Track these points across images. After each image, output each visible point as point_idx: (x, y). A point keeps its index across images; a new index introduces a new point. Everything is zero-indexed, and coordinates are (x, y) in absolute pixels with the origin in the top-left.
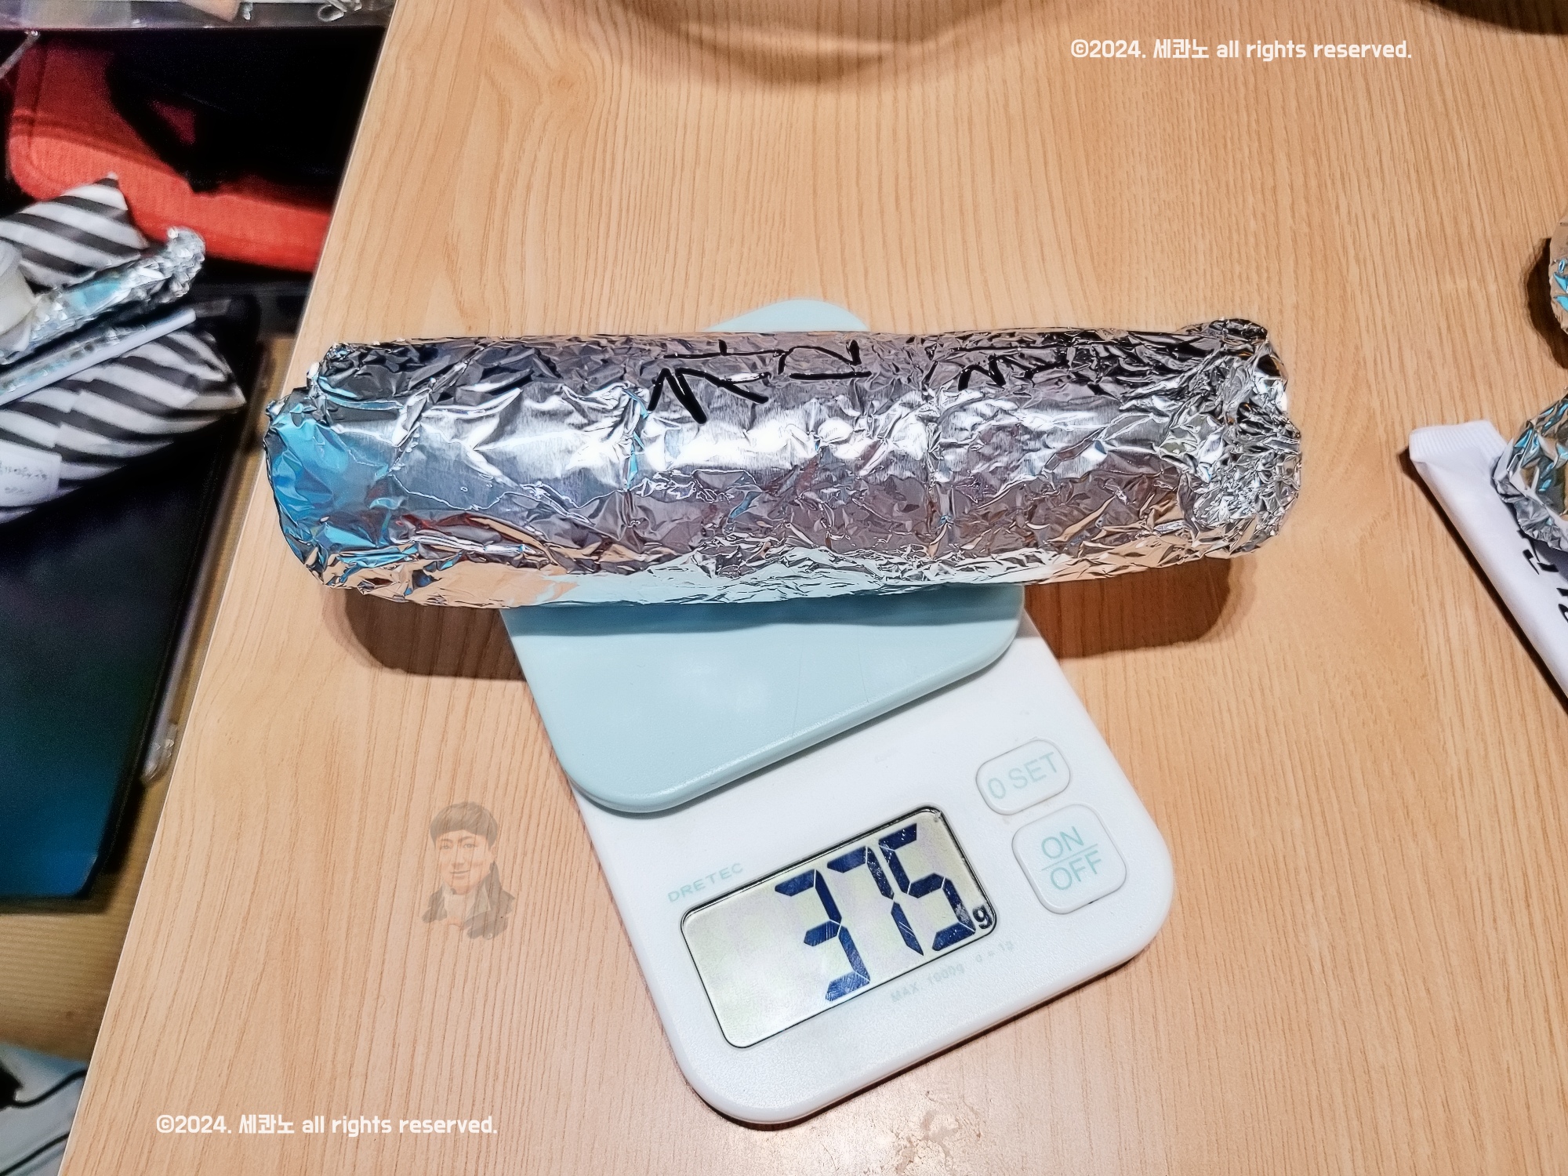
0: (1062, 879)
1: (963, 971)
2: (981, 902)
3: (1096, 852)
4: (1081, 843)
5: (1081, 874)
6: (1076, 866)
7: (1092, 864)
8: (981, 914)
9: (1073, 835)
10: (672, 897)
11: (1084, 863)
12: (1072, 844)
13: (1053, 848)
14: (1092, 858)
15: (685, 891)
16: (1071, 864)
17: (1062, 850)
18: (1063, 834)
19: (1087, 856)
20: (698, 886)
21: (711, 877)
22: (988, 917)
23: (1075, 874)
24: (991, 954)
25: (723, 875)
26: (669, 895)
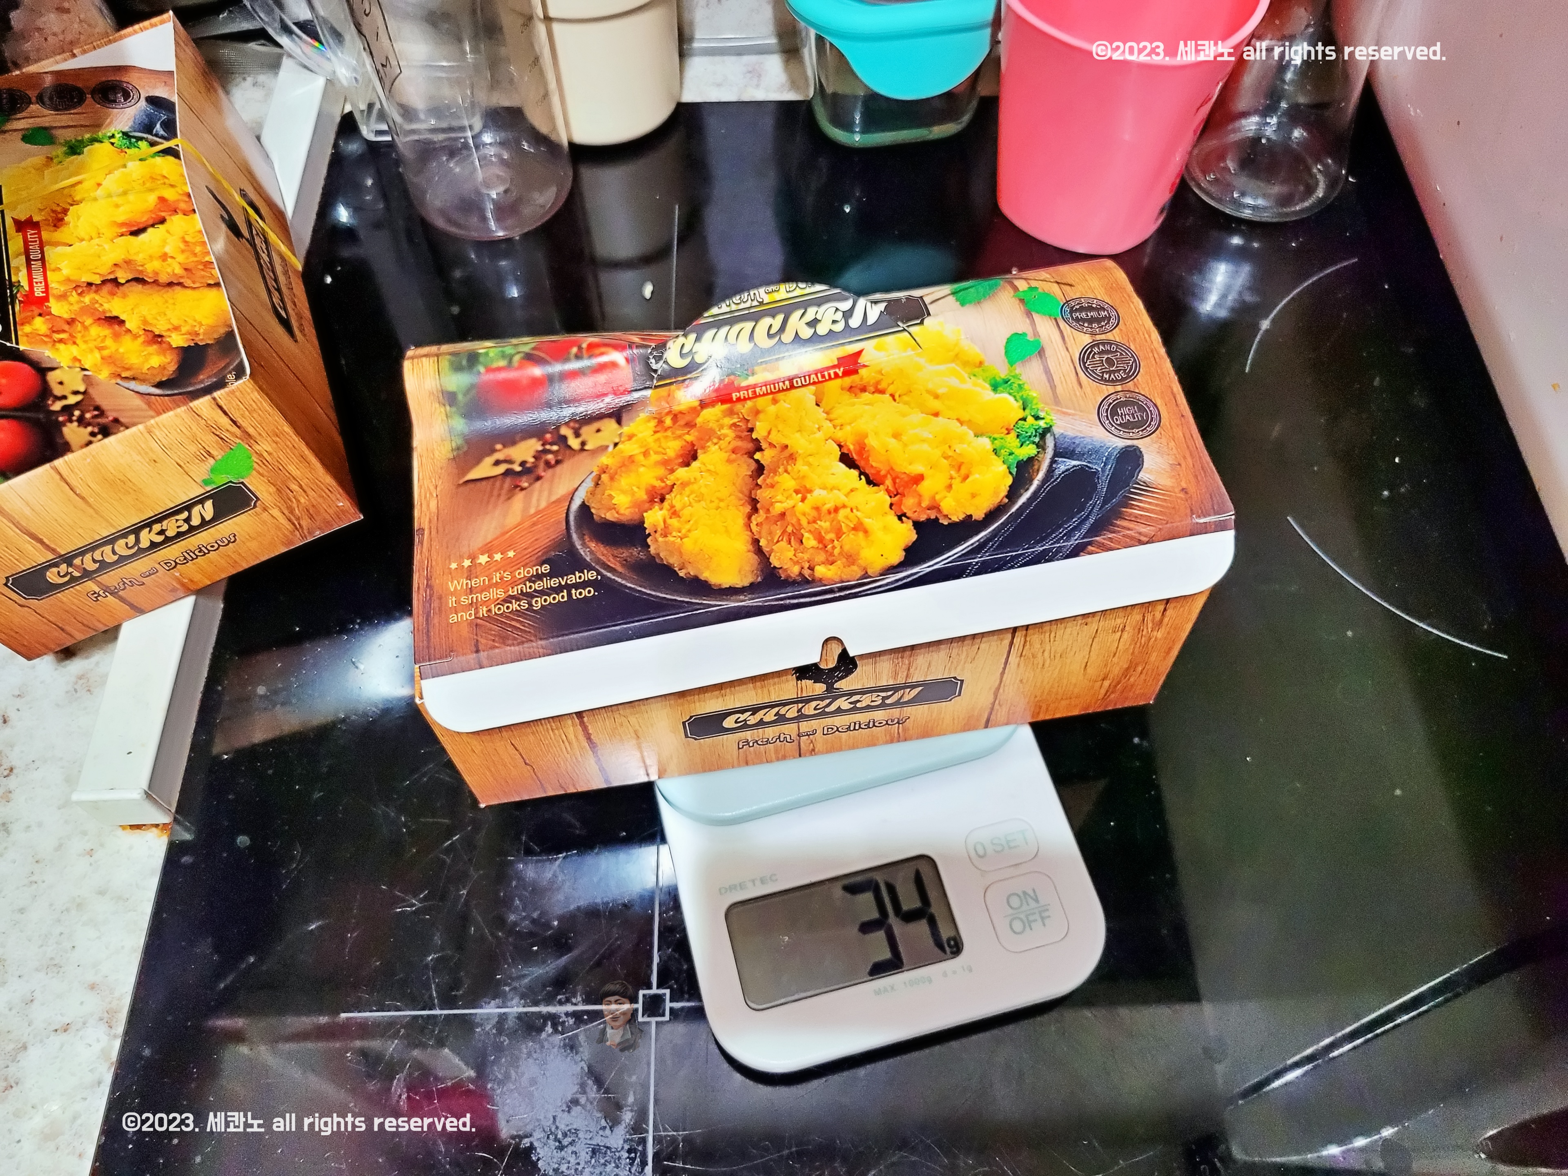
0: (1018, 926)
1: (930, 981)
2: (952, 934)
3: (1047, 910)
4: (1037, 901)
5: (1033, 925)
6: (1031, 918)
7: (1043, 918)
8: (952, 943)
9: (1032, 894)
10: (723, 891)
11: (1037, 917)
12: (1030, 901)
13: (1015, 902)
14: (1045, 914)
15: (732, 888)
16: (1027, 916)
17: (1021, 905)
18: (1025, 893)
19: (1040, 912)
20: (742, 886)
21: (753, 881)
22: (955, 947)
23: (1028, 924)
24: (955, 972)
25: (763, 881)
26: (720, 890)
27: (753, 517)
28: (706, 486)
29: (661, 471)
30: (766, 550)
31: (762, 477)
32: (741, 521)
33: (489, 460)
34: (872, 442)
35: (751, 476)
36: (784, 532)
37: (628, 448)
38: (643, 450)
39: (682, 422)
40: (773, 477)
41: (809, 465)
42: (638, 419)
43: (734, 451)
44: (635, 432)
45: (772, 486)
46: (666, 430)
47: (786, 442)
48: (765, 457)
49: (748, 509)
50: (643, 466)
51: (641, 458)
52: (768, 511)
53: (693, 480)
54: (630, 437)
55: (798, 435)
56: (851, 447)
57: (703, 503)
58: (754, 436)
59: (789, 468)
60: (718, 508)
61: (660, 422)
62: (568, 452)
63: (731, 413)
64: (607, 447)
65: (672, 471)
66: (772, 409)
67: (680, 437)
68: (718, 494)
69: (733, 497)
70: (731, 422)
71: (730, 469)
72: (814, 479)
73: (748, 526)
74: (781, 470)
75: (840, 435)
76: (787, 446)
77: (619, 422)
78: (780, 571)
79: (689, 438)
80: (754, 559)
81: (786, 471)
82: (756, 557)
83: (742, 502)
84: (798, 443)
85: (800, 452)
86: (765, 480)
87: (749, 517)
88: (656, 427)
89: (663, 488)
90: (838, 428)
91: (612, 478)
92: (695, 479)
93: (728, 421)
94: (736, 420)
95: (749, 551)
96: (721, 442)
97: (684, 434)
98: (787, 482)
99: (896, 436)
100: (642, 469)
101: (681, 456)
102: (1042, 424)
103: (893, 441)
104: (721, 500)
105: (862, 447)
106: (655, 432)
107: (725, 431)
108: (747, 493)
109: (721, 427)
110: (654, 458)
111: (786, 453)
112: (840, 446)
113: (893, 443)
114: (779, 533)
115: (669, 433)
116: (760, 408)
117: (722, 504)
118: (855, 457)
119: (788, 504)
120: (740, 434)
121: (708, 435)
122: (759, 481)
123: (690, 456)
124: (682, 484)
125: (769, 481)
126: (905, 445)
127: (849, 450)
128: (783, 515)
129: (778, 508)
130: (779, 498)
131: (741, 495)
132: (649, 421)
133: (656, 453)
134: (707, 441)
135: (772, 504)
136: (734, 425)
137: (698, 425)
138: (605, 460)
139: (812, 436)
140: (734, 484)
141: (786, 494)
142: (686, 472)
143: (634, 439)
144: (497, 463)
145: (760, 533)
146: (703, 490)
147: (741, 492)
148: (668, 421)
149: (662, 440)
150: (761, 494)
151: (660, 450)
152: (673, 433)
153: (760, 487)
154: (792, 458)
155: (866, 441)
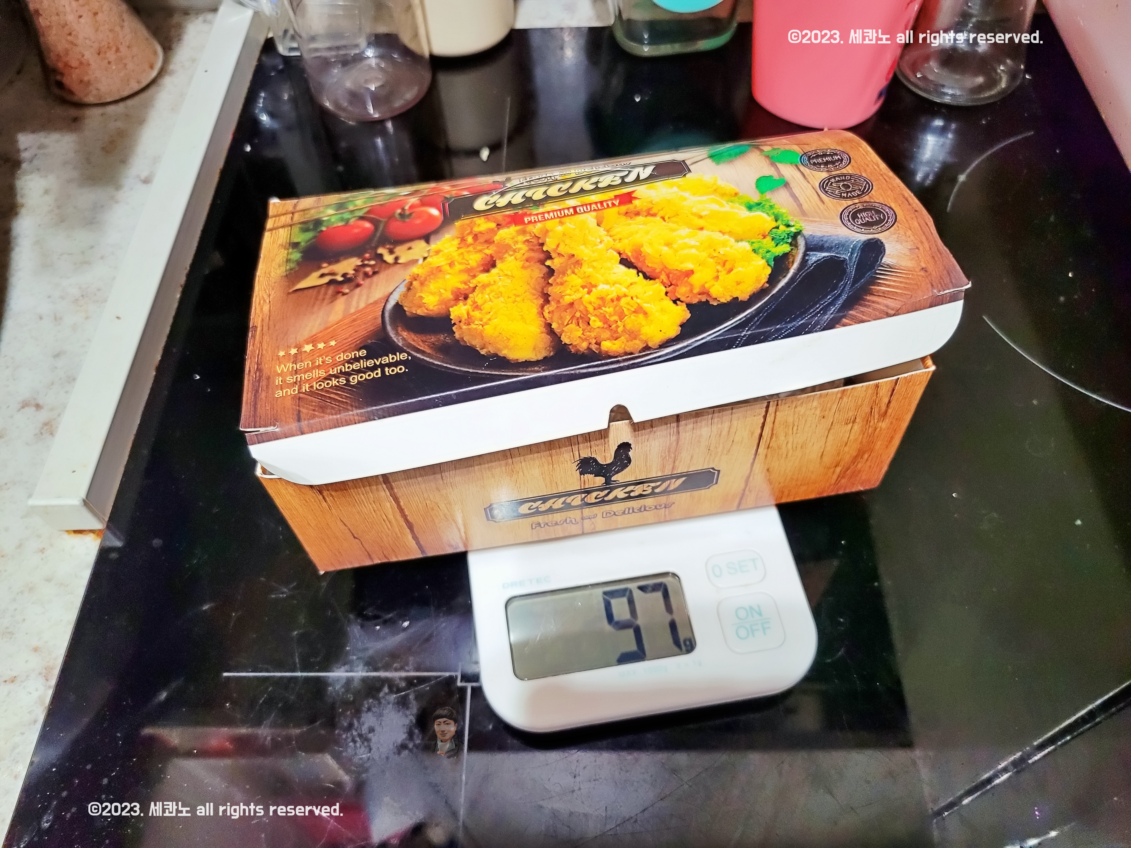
27: (546, 307)
28: (504, 286)
29: (465, 277)
30: (557, 331)
31: (553, 278)
32: (534, 310)
33: (316, 274)
34: (647, 249)
35: (543, 278)
36: (573, 317)
37: (435, 261)
38: (449, 262)
39: (481, 240)
40: (562, 278)
41: (594, 268)
42: (443, 239)
43: (527, 260)
44: (442, 248)
45: (562, 284)
46: (468, 246)
47: (573, 253)
48: (555, 263)
49: (541, 301)
50: (449, 273)
51: (447, 268)
52: (558, 302)
53: (492, 282)
54: (437, 252)
55: (583, 247)
56: (630, 254)
57: (502, 299)
58: (545, 249)
59: (576, 271)
60: (514, 302)
61: (463, 240)
62: (384, 265)
63: (523, 232)
64: (416, 261)
65: (474, 276)
66: (560, 229)
67: (481, 251)
68: (515, 292)
69: (527, 293)
70: (525, 239)
71: (526, 273)
72: (597, 277)
73: (541, 314)
74: (569, 272)
75: (619, 246)
76: (573, 255)
77: (428, 241)
78: (570, 347)
79: (488, 252)
80: (547, 338)
81: (573, 272)
82: (549, 337)
83: (535, 297)
84: (583, 252)
85: (585, 259)
86: (555, 280)
87: (542, 307)
88: (459, 244)
89: (466, 289)
90: (618, 241)
91: (422, 284)
92: (495, 282)
93: (521, 238)
94: (528, 238)
95: (542, 333)
96: (516, 254)
97: (484, 249)
98: (574, 280)
99: (668, 244)
100: (448, 276)
101: (483, 265)
102: (793, 230)
103: (666, 248)
104: (518, 296)
105: (638, 252)
106: (459, 248)
107: (520, 246)
108: (540, 290)
109: (516, 242)
110: (458, 267)
111: (573, 260)
112: (620, 254)
113: (665, 249)
114: (568, 318)
115: (471, 249)
116: (549, 229)
117: (518, 299)
118: (633, 260)
119: (575, 297)
120: (532, 247)
121: (505, 249)
122: (550, 281)
123: (489, 265)
124: (483, 285)
125: (558, 280)
126: (676, 251)
127: (627, 256)
128: (572, 304)
129: (568, 299)
130: (568, 292)
131: (534, 292)
132: (453, 240)
133: (460, 263)
134: (504, 253)
135: (562, 297)
136: (527, 241)
137: (495, 242)
138: (415, 270)
139: (595, 248)
140: (528, 284)
141: (574, 289)
142: (487, 276)
143: (441, 254)
144: (322, 276)
145: (552, 318)
146: (502, 289)
147: (535, 289)
148: (470, 239)
149: (465, 254)
150: (550, 290)
151: (464, 261)
152: (474, 249)
153: (552, 285)
154: (579, 263)
155: (642, 249)
